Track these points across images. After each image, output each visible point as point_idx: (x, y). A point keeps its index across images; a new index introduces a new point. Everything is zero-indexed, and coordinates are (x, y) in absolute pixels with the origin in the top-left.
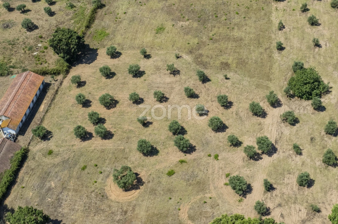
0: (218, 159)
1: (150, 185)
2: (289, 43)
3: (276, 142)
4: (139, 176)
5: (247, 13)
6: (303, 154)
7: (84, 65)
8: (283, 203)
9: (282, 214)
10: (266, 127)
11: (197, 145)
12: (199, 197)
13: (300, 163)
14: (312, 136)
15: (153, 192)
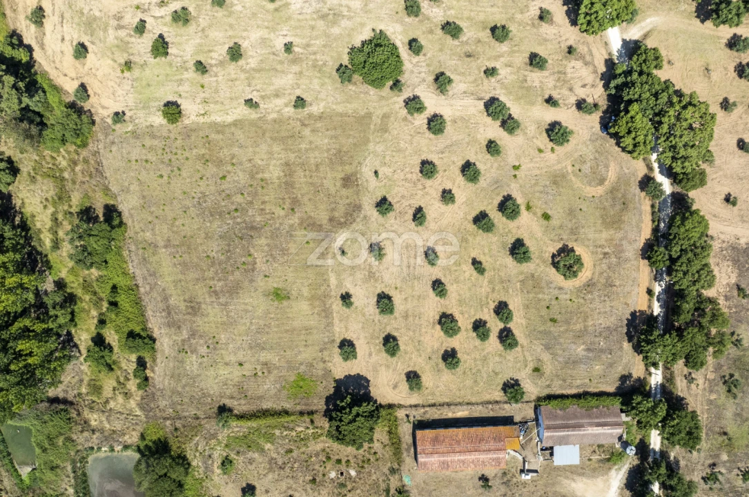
0: (519, 165)
1: (565, 237)
2: (286, 92)
3: (481, 99)
4: (555, 252)
5: (220, 163)
6: (493, 66)
7: (371, 388)
8: (567, 85)
9: (582, 87)
10: (458, 114)
11: (502, 195)
12: (573, 179)
13: (509, 70)
14: (462, 55)
15: (574, 232)
